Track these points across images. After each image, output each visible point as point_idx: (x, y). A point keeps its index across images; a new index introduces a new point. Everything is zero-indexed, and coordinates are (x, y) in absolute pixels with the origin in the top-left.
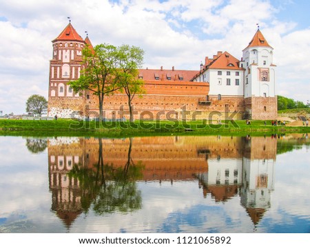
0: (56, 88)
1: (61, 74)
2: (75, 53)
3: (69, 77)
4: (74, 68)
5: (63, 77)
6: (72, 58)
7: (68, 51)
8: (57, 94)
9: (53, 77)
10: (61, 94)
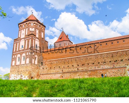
0: (15, 59)
1: (19, 48)
2: (29, 30)
3: (23, 49)
4: (27, 41)
5: (20, 49)
6: (26, 34)
7: (25, 30)
8: (15, 63)
9: (14, 51)
10: (18, 63)
